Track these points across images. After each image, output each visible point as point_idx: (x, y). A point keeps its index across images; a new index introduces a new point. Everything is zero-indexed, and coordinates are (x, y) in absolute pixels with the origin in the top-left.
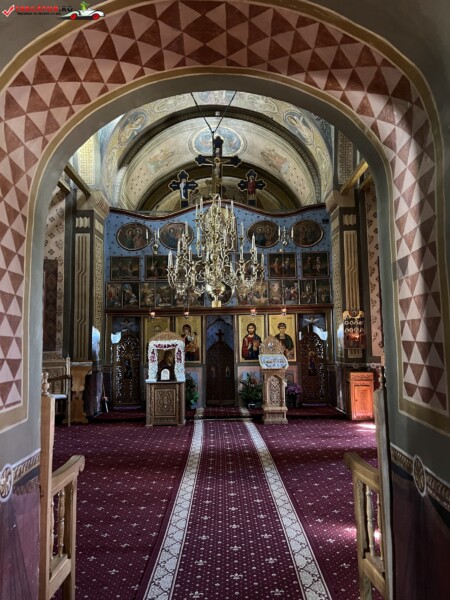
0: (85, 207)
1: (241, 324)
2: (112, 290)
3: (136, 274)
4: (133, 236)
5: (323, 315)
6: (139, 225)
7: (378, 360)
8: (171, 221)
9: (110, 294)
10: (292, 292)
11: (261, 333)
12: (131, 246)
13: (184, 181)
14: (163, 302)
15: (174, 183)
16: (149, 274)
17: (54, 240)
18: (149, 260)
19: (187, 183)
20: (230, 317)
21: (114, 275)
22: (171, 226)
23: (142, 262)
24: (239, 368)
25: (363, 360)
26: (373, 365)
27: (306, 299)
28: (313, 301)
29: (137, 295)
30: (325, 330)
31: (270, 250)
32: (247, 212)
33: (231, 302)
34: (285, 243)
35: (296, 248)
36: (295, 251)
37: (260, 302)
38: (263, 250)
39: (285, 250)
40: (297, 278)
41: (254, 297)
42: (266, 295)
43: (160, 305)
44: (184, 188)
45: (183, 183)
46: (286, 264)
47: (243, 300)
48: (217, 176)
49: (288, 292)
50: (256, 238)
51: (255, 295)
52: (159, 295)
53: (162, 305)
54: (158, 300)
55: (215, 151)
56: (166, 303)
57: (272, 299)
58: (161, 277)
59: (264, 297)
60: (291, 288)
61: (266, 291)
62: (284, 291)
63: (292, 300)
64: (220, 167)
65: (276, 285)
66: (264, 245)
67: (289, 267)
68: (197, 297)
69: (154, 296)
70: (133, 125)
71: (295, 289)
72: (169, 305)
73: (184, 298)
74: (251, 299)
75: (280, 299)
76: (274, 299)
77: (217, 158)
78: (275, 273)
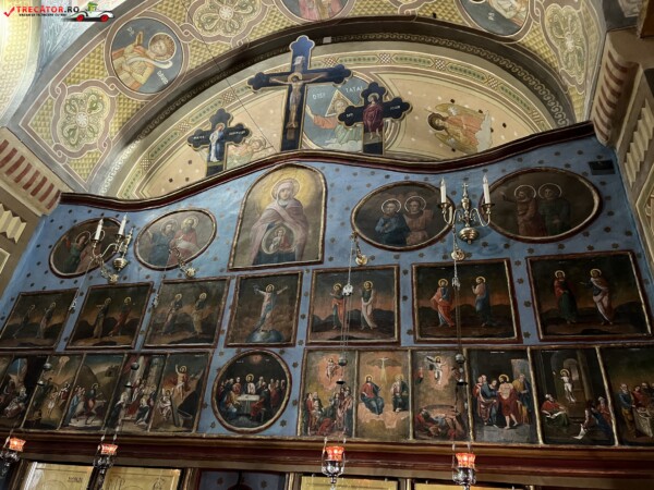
3: (53, 333)
4: (84, 246)
8: (173, 207)
10: (505, 391)
12: (72, 266)
13: (220, 127)
14: (87, 413)
15: (199, 133)
16: (83, 332)
19: (227, 132)
22: (170, 218)
23: (78, 303)
29: (31, 389)
31: (422, 255)
32: (357, 169)
33: (278, 422)
34: (467, 233)
35: (507, 246)
36: (505, 254)
37: (382, 425)
38: (397, 257)
39: (469, 255)
40: (519, 340)
41: (362, 406)
42: (405, 399)
43: (74, 423)
44: (218, 141)
45: (217, 132)
46: (475, 295)
47: (321, 416)
48: (293, 108)
49: (489, 394)
50: (378, 228)
51: (364, 400)
52: (81, 391)
53: (80, 423)
54: (75, 407)
55: (293, 62)
56: (89, 415)
57: (427, 417)
58: (106, 339)
59: (398, 410)
60: (501, 379)
61: (404, 387)
62: (472, 387)
63: (508, 427)
64: (302, 90)
65: (440, 365)
66: (402, 242)
67: (485, 303)
68: (180, 402)
69: (68, 393)
70: (148, 52)
71: (515, 382)
72: (97, 423)
73: (144, 402)
74: (349, 412)
75: (459, 418)
76: (433, 417)
77: (295, 74)
78: (439, 323)
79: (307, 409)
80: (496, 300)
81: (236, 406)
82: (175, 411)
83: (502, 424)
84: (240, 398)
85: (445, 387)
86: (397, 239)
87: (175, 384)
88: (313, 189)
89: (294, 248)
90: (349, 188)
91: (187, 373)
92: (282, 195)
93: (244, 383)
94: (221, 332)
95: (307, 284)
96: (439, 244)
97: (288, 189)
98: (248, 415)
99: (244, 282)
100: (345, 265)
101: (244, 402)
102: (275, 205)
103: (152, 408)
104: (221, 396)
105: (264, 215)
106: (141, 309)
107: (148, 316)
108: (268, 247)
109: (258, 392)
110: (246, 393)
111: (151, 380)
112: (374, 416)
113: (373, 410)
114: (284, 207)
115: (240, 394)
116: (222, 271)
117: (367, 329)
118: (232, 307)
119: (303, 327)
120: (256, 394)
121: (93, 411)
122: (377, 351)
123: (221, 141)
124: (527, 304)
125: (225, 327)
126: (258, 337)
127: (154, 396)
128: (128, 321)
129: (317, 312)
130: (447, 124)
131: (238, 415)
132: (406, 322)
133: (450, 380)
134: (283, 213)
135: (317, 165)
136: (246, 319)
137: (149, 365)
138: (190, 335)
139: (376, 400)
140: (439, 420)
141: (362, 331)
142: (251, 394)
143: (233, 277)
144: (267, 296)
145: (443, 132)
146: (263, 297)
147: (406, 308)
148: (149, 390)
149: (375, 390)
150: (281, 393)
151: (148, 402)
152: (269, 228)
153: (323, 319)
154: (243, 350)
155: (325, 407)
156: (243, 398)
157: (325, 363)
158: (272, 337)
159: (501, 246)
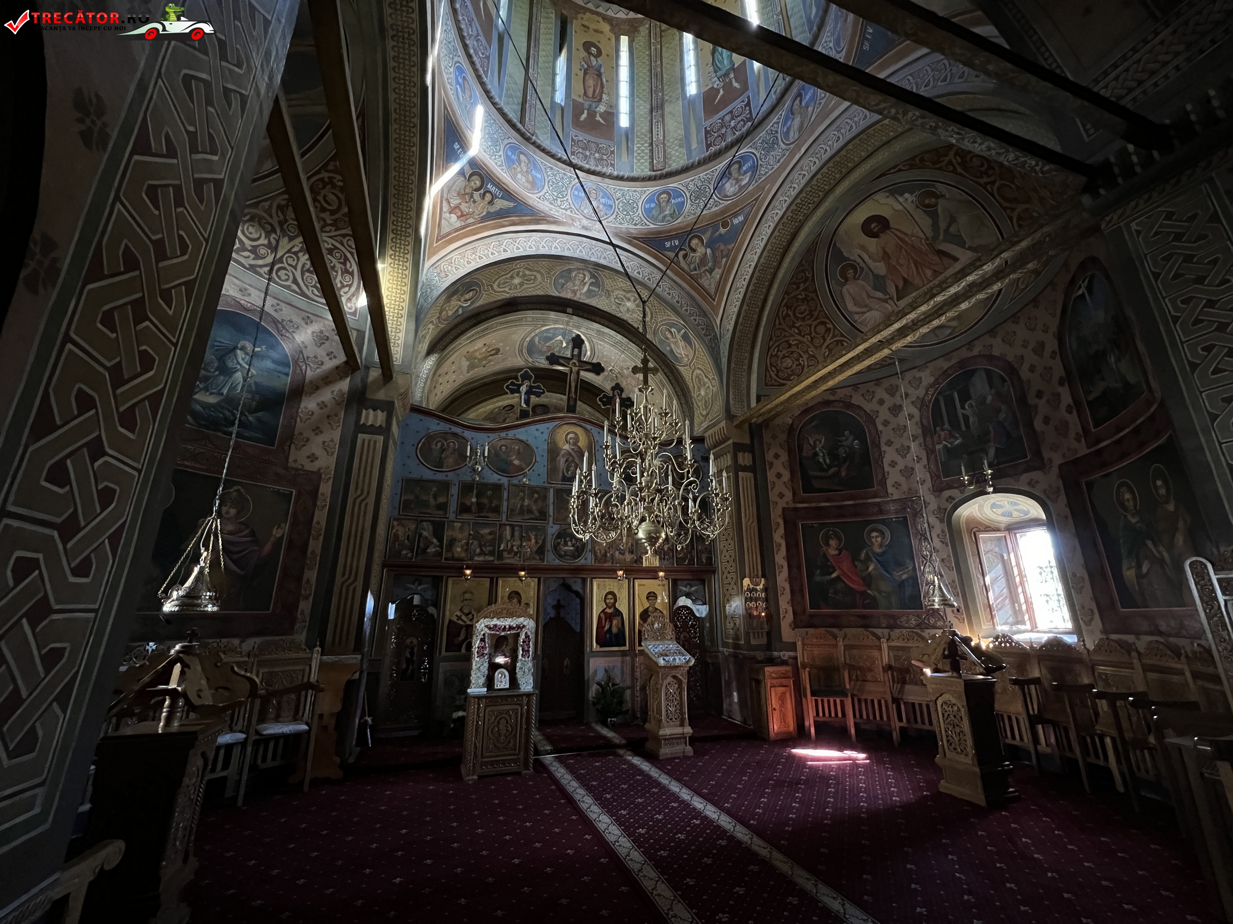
0: (381, 395)
1: (598, 590)
2: (401, 531)
3: (443, 507)
4: (443, 450)
5: (703, 581)
6: (455, 435)
7: (793, 647)
8: (503, 434)
9: (396, 536)
11: (623, 607)
12: (439, 464)
13: (527, 383)
14: (482, 553)
15: (512, 384)
16: (464, 509)
17: (320, 439)
18: (466, 488)
19: (531, 387)
20: (579, 581)
21: (406, 506)
22: (503, 442)
23: (454, 490)
24: (592, 661)
25: (769, 647)
26: (786, 655)
27: (684, 559)
28: (691, 562)
29: (441, 540)
30: (704, 604)
43: (476, 558)
44: (526, 393)
45: (525, 386)
47: (601, 556)
48: (573, 384)
51: (617, 550)
52: (475, 542)
53: (481, 558)
54: (475, 551)
55: (573, 352)
56: (486, 555)
58: (481, 514)
64: (578, 373)
68: (535, 549)
69: (468, 543)
72: (491, 558)
73: (515, 549)
74: (612, 555)
77: (574, 361)
81: (563, 551)
87: (530, 540)
91: (536, 536)
92: (570, 441)
93: (566, 542)
97: (574, 438)
98: (570, 556)
102: (567, 447)
103: (521, 552)
104: (556, 547)
105: (562, 452)
106: (500, 498)
107: (505, 504)
108: (567, 472)
109: (573, 546)
110: (568, 546)
113: (621, 554)
114: (573, 449)
115: (565, 547)
116: (544, 483)
121: (486, 552)
123: (528, 394)
127: (521, 546)
128: (493, 505)
131: (565, 555)
134: (573, 454)
135: (589, 427)
138: (533, 516)
139: (622, 550)
142: (570, 546)
148: (517, 543)
150: (583, 547)
151: (518, 549)
152: (567, 461)
155: (602, 552)
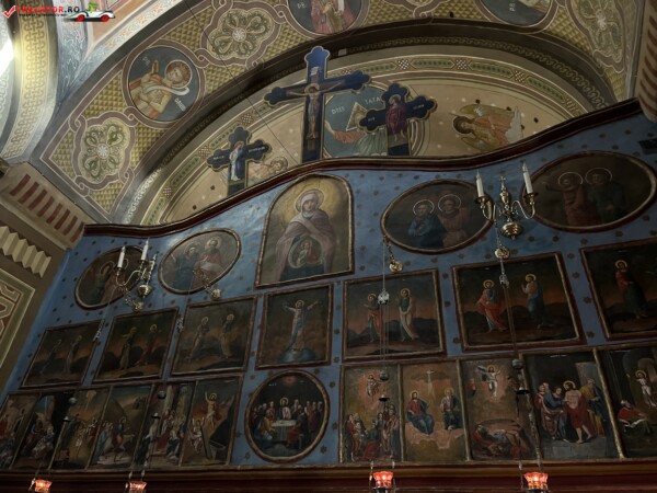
3: (79, 367)
4: (108, 276)
8: (196, 229)
10: (572, 399)
12: (97, 298)
13: (240, 145)
14: (115, 449)
15: (218, 153)
18: (121, 327)
19: (246, 149)
22: (193, 240)
23: (104, 335)
29: (58, 428)
31: (461, 257)
32: (384, 173)
33: (318, 449)
34: (510, 228)
35: (556, 239)
36: (556, 248)
37: (433, 446)
38: (435, 261)
39: (515, 251)
40: (582, 341)
41: (410, 426)
42: (458, 415)
43: (102, 461)
44: (238, 160)
45: (236, 150)
46: (527, 295)
47: (364, 439)
48: (312, 118)
49: (553, 403)
50: (411, 231)
51: (411, 419)
52: (109, 426)
53: (108, 461)
54: (103, 444)
55: (309, 73)
56: (118, 451)
57: (484, 434)
58: (132, 370)
59: (450, 428)
60: (566, 387)
61: (455, 401)
62: (534, 398)
63: (580, 441)
64: (320, 100)
65: (493, 374)
66: (439, 244)
67: (539, 303)
68: (211, 433)
69: (96, 429)
70: (164, 80)
71: (584, 388)
72: (126, 459)
73: (174, 434)
74: (396, 433)
75: (522, 433)
76: (491, 433)
77: (312, 85)
78: (487, 328)
79: (348, 432)
80: (550, 299)
81: (271, 433)
82: (207, 443)
83: (573, 437)
84: (274, 425)
85: (502, 398)
86: (433, 242)
88: (338, 198)
89: (322, 260)
90: (376, 193)
91: (217, 400)
92: (307, 206)
93: (278, 407)
94: (252, 354)
95: (338, 296)
96: (480, 243)
97: (312, 200)
98: (285, 443)
99: (271, 299)
100: (377, 273)
101: (280, 428)
102: (299, 218)
103: (182, 440)
104: (254, 424)
105: (289, 228)
106: (167, 336)
108: (294, 261)
109: (294, 417)
110: (282, 418)
111: (180, 410)
112: (424, 436)
113: (422, 429)
114: (309, 219)
115: (275, 420)
116: (248, 289)
117: (408, 341)
118: (261, 327)
119: (338, 343)
120: (292, 418)
121: (122, 447)
122: (421, 363)
123: (241, 159)
124: (587, 300)
125: (255, 349)
126: (291, 357)
127: (184, 428)
128: (154, 349)
129: (351, 326)
130: (473, 126)
131: (274, 442)
132: (451, 330)
133: (506, 391)
134: (308, 225)
135: (340, 173)
136: (277, 338)
137: (177, 394)
138: (218, 359)
139: (424, 419)
140: (499, 437)
141: (403, 344)
142: (286, 419)
143: (260, 296)
144: (297, 312)
145: (470, 135)
146: (292, 314)
147: (449, 314)
148: (178, 421)
149: (423, 407)
150: (318, 416)
151: (178, 434)
152: (294, 241)
153: (359, 332)
154: (275, 371)
155: (368, 428)
156: (278, 424)
157: (365, 381)
158: (306, 356)
159: (550, 239)
